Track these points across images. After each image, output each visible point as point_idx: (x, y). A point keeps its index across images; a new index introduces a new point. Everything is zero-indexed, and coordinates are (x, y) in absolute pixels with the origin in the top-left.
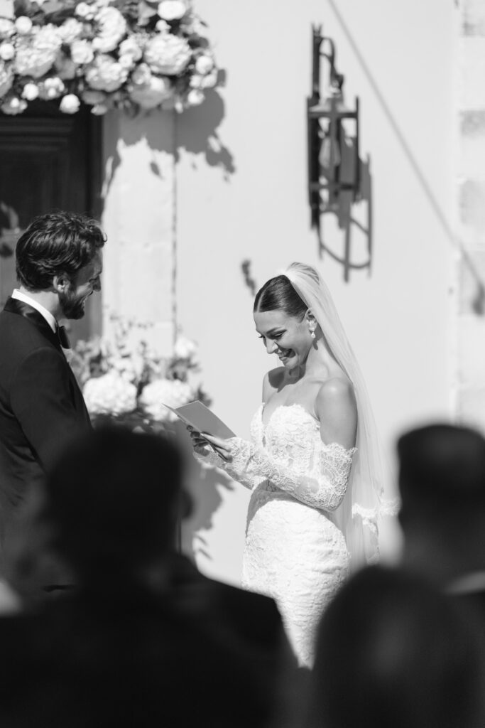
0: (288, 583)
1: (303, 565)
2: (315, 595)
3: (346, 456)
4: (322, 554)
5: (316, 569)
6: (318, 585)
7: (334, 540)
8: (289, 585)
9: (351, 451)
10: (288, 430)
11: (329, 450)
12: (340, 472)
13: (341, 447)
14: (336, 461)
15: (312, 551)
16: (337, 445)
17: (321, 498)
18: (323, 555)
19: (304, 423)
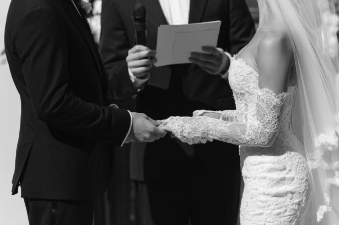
0: (246, 204)
1: (256, 189)
2: (267, 215)
3: (276, 100)
4: (273, 181)
5: (267, 193)
6: (269, 206)
7: (288, 169)
8: (247, 206)
9: (280, 95)
10: (237, 81)
11: (262, 94)
12: (270, 113)
13: (271, 92)
14: (267, 103)
15: (264, 178)
16: (268, 90)
17: (250, 137)
18: (275, 182)
19: (247, 74)
